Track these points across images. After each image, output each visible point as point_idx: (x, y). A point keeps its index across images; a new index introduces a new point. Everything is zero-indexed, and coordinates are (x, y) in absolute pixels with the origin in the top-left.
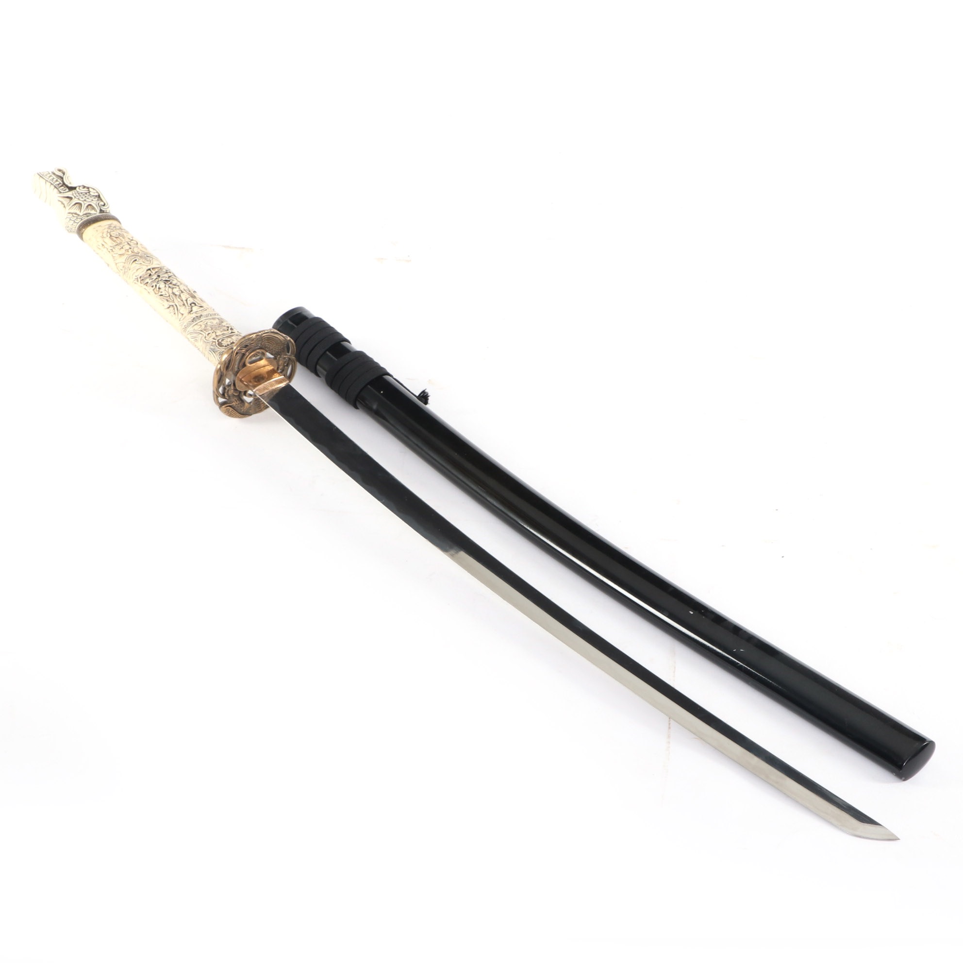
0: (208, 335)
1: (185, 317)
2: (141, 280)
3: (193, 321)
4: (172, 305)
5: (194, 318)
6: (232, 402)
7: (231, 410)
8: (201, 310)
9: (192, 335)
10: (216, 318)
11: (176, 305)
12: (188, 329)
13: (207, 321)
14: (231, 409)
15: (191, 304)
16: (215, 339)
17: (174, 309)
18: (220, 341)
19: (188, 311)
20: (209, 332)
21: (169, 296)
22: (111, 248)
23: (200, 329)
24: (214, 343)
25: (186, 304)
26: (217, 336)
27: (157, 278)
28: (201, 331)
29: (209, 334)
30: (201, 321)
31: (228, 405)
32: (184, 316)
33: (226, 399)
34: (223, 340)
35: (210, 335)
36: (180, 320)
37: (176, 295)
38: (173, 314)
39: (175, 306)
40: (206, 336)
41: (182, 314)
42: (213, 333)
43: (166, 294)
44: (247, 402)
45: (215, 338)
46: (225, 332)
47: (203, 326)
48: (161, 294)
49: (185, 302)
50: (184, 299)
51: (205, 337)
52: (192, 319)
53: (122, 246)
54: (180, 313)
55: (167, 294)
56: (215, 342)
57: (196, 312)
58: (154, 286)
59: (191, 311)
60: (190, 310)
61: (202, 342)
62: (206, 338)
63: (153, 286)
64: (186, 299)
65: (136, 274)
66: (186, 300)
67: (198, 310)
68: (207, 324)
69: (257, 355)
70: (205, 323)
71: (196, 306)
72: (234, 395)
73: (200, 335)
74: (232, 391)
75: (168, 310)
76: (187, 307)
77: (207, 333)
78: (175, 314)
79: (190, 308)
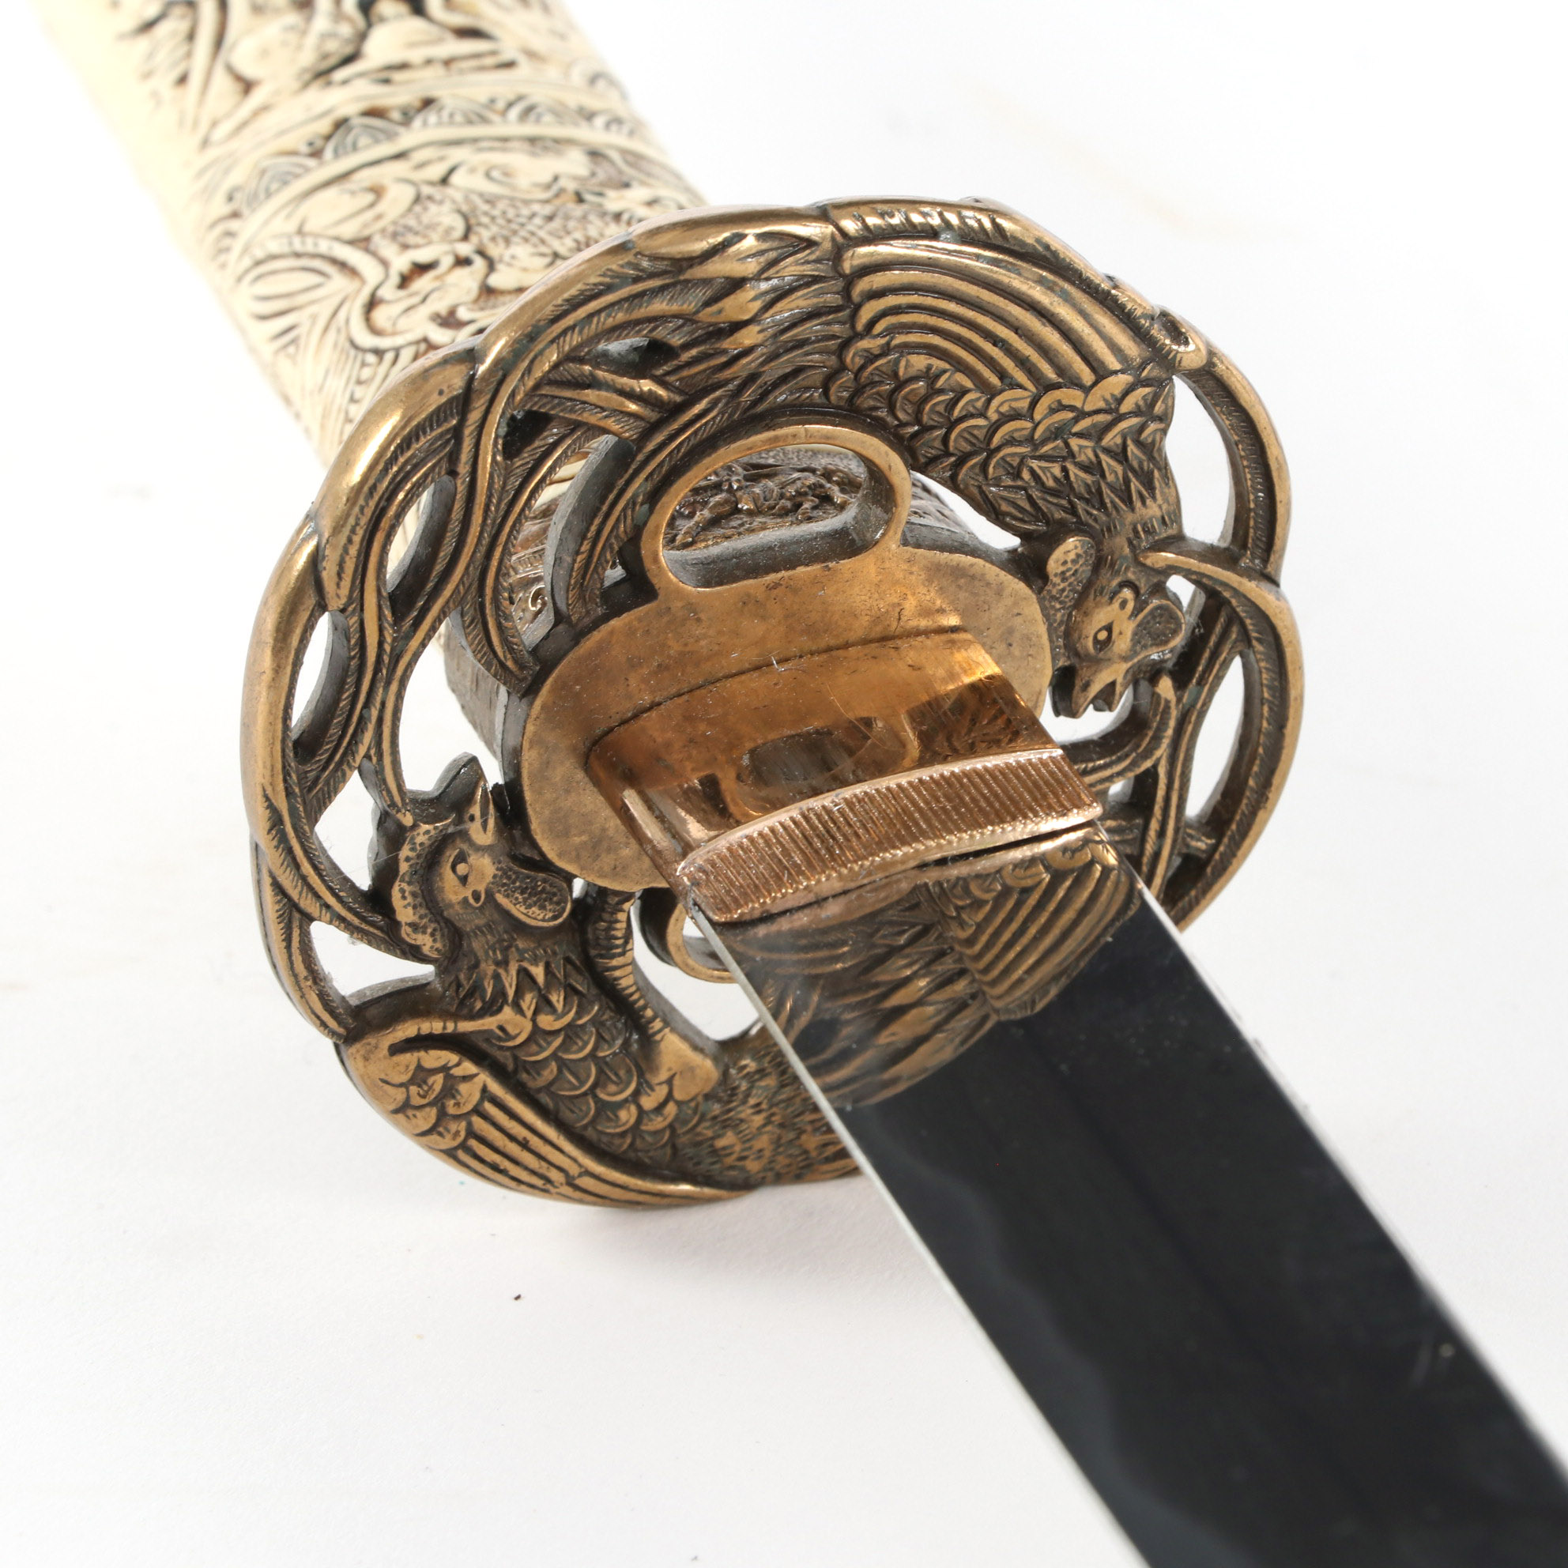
0: (405, 281)
1: (265, 108)
3: (316, 154)
5: (341, 124)
6: (492, 1007)
7: (469, 1094)
8: (448, 63)
9: (266, 287)
10: (570, 142)
12: (248, 228)
13: (457, 155)
14: (476, 1081)
17: (191, 36)
26: (488, 292)
28: (362, 242)
29: (421, 269)
30: (400, 156)
31: (436, 1026)
32: (257, 97)
33: (414, 953)
35: (423, 283)
36: (205, 143)
38: (164, 81)
40: (387, 291)
41: (247, 86)
42: (462, 262)
44: (693, 1038)
45: (464, 314)
51: (372, 304)
52: (324, 126)
54: (230, 69)
57: (387, 74)
59: (349, 60)
60: (336, 48)
61: (328, 353)
62: (380, 316)
67: (416, 56)
69: (826, 499)
71: (417, 24)
72: (519, 927)
73: (339, 283)
74: (484, 868)
75: (143, 43)
77: (401, 263)
78: (183, 80)
79: (346, 30)
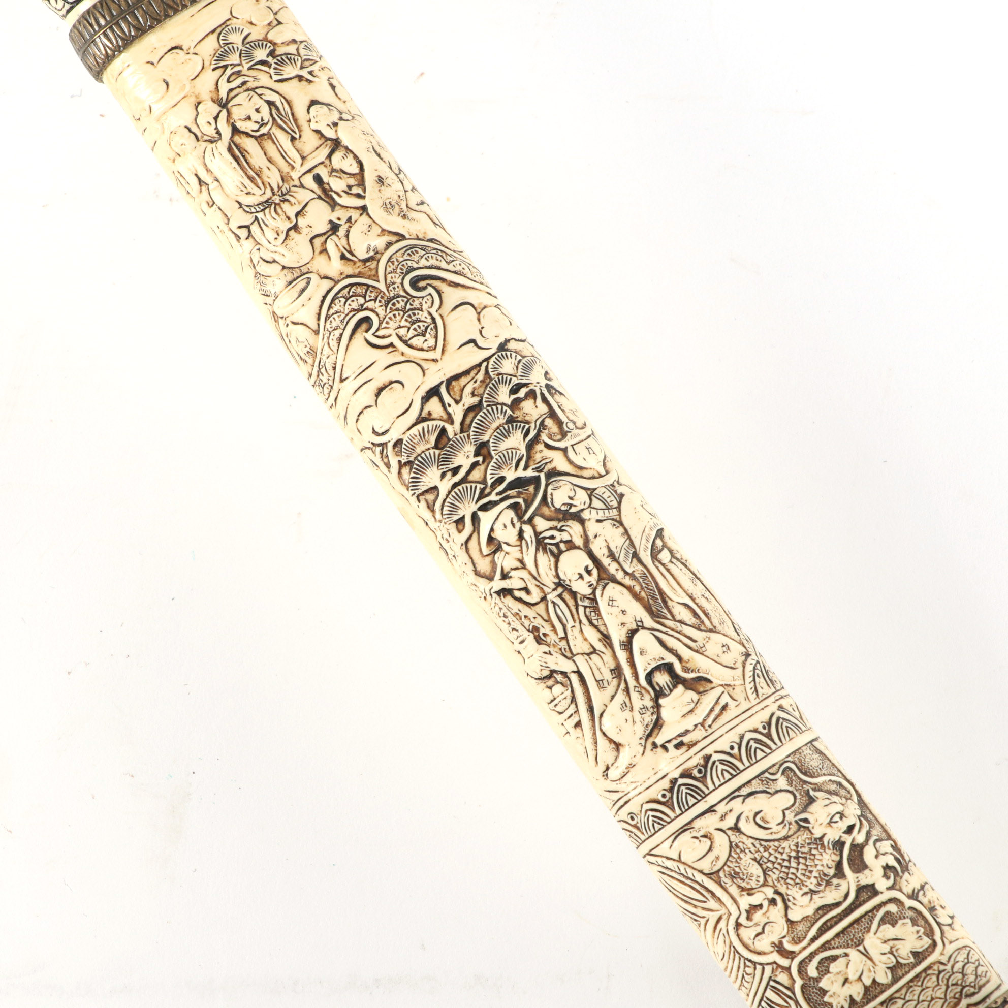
0: (749, 915)
2: (401, 465)
3: (670, 805)
4: (564, 674)
5: (674, 782)
15: (649, 677)
16: (791, 955)
18: (812, 971)
19: (640, 730)
20: (756, 899)
21: (544, 599)
22: (247, 219)
23: (706, 866)
24: (783, 978)
27: (474, 465)
28: (714, 877)
30: (711, 810)
34: (824, 967)
35: (758, 916)
37: (574, 594)
39: (574, 678)
40: (743, 920)
41: (618, 746)
42: (773, 902)
43: (526, 590)
45: (788, 946)
46: (830, 896)
47: (722, 846)
48: (506, 584)
52: (666, 784)
53: (291, 211)
55: (532, 588)
56: (788, 969)
58: (468, 520)
62: (742, 931)
63: (460, 521)
65: (377, 418)
66: (628, 645)
68: (736, 828)
70: (730, 821)
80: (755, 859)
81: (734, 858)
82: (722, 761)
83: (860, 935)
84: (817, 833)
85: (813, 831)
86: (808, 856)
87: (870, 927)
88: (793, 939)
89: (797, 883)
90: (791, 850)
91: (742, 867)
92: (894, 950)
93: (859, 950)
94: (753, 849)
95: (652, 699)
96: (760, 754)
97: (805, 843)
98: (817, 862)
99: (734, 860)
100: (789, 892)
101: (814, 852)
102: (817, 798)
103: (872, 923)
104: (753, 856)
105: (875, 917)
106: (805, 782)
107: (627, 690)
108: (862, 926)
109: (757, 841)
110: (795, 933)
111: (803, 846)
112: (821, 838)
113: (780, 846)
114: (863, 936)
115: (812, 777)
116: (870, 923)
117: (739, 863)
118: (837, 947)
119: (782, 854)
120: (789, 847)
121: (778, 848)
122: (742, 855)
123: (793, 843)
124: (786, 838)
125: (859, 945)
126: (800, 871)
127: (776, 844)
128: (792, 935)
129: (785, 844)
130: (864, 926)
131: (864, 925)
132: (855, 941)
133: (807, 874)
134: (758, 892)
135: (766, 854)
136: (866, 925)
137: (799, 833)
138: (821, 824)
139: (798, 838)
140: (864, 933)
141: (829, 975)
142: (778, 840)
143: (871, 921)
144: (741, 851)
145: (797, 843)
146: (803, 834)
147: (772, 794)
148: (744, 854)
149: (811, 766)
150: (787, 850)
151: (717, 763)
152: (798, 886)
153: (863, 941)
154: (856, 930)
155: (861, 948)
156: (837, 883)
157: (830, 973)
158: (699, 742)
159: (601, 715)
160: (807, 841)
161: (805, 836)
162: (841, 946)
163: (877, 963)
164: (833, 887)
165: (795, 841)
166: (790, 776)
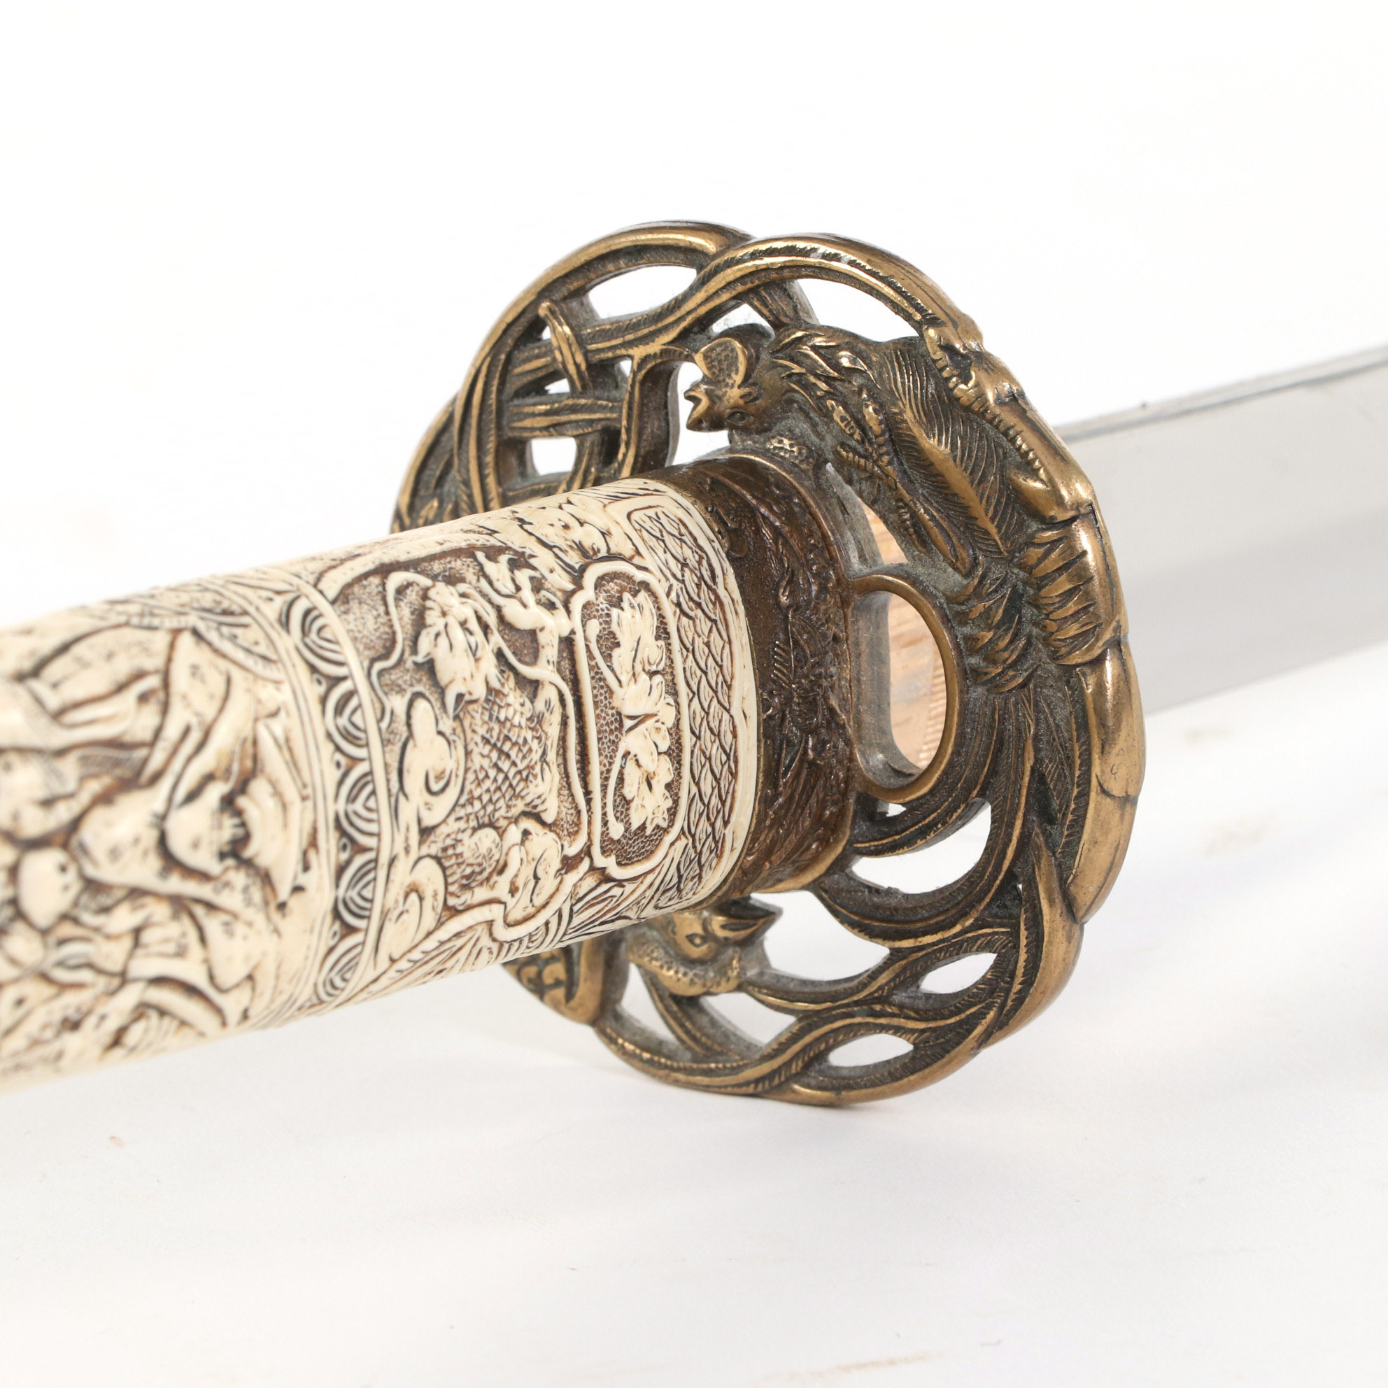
11: (160, 981)
16: (584, 852)
23: (429, 920)
25: (190, 888)
42: (525, 837)
47: (430, 876)
49: (176, 884)
50: (144, 871)
64: (155, 863)
68: (426, 832)
70: (415, 838)
76: (230, 900)
80: (475, 830)
81: (452, 866)
82: (351, 799)
83: (610, 712)
84: (480, 692)
85: (474, 697)
86: (505, 732)
87: (608, 686)
88: (570, 834)
89: (527, 777)
90: (488, 756)
91: (471, 861)
92: (647, 667)
93: (631, 729)
94: (462, 824)
95: (237, 868)
96: (357, 719)
97: (486, 723)
98: (516, 721)
99: (455, 867)
100: (528, 799)
101: (502, 717)
102: (429, 654)
103: (604, 680)
104: (469, 832)
105: (599, 668)
106: (401, 661)
107: (211, 907)
108: (602, 702)
109: (457, 809)
110: (565, 825)
111: (490, 730)
112: (490, 690)
113: (475, 771)
114: (613, 708)
115: (393, 641)
116: (602, 683)
117: (463, 863)
118: (610, 764)
119: (487, 776)
120: (483, 756)
121: (477, 778)
122: (459, 849)
123: (481, 745)
124: (468, 753)
125: (621, 725)
126: (518, 762)
127: (471, 776)
128: (565, 832)
129: (477, 761)
130: (603, 698)
131: (601, 694)
132: (613, 727)
133: (525, 749)
134: (507, 854)
135: (477, 805)
136: (603, 691)
137: (467, 723)
138: (472, 676)
139: (474, 731)
140: (610, 703)
141: (633, 805)
142: (467, 770)
143: (600, 679)
144: (454, 846)
145: (483, 738)
146: (473, 717)
147: (411, 736)
148: (459, 844)
149: (376, 630)
150: (486, 763)
151: (351, 808)
152: (531, 777)
153: (619, 714)
154: (603, 715)
155: (628, 723)
156: (543, 704)
157: (632, 801)
158: (315, 822)
159: (211, 978)
160: (486, 718)
161: (477, 716)
162: (611, 757)
163: (653, 710)
164: (547, 715)
165: (478, 739)
166: (389, 682)
